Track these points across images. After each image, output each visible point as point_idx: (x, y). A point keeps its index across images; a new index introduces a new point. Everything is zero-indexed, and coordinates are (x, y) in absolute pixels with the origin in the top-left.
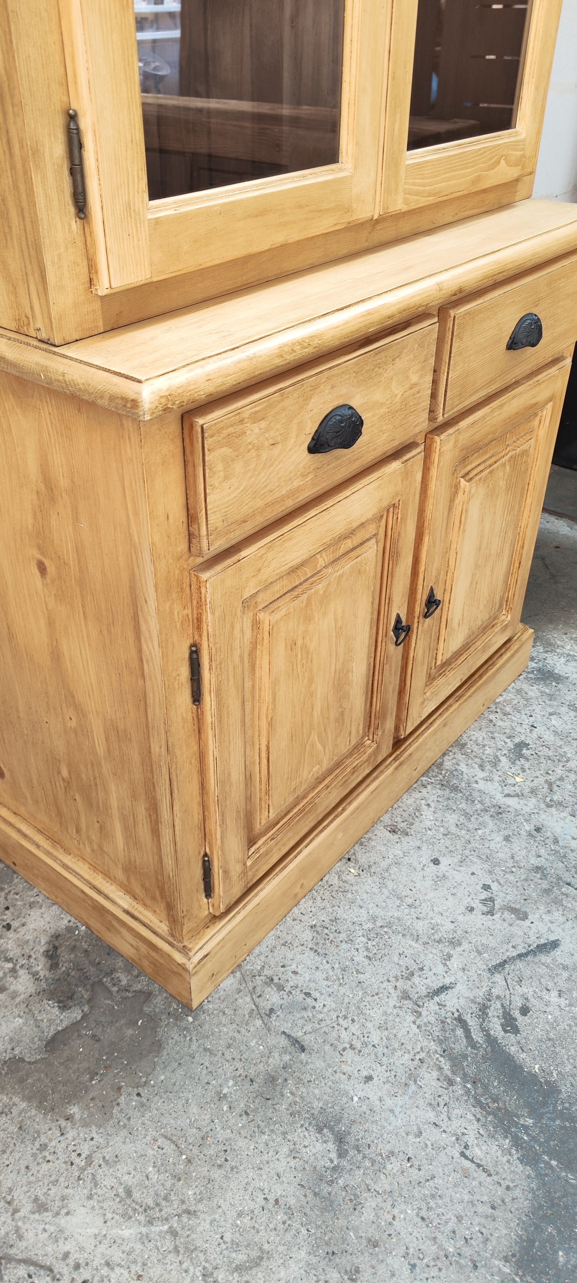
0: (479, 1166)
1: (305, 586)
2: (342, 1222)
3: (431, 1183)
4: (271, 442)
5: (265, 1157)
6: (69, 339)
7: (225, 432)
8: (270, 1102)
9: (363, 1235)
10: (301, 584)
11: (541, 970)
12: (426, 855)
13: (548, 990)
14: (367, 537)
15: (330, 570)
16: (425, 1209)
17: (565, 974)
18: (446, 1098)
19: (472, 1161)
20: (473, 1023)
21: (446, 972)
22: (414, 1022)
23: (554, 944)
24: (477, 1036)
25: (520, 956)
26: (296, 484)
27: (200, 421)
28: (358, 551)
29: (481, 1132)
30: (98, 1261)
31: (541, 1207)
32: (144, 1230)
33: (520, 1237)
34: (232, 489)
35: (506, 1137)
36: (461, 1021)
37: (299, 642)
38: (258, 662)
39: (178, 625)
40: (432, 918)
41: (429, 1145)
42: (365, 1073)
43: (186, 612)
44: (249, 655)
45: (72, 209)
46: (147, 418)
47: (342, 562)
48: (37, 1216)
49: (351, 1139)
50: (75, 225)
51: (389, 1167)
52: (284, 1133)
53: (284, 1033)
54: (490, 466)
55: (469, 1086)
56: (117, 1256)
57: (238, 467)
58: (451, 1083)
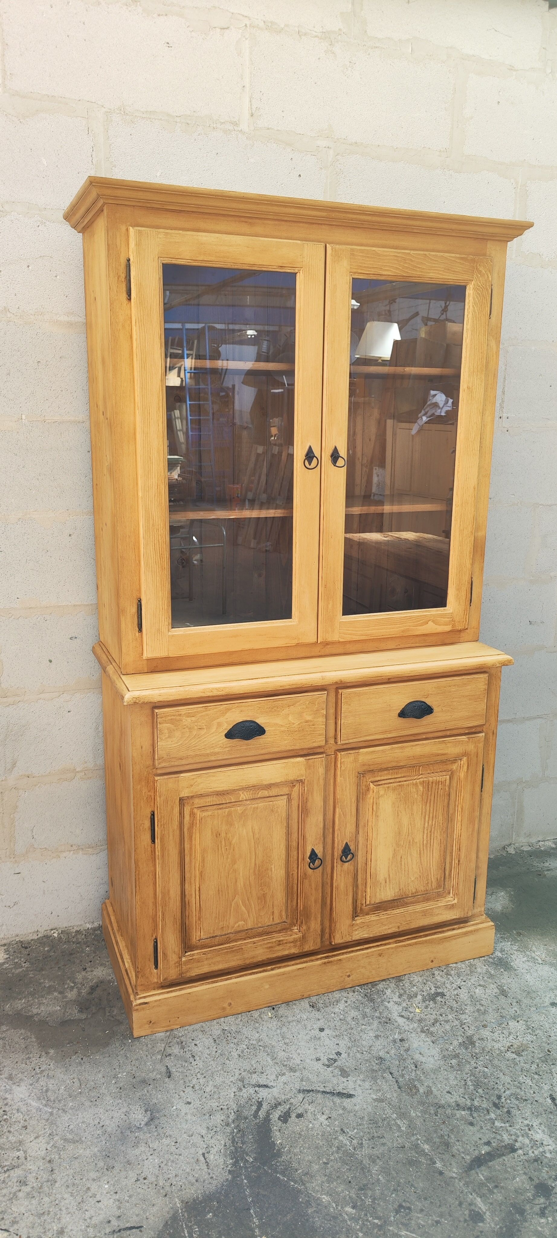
0: (206, 1162)
1: (228, 805)
2: (123, 1148)
3: (177, 1157)
4: (199, 727)
5: (113, 1108)
6: (129, 673)
7: (170, 718)
8: (135, 1089)
9: (128, 1157)
10: (226, 803)
11: (328, 1103)
12: (319, 1024)
13: (323, 1113)
14: (281, 794)
15: (248, 802)
16: (164, 1163)
17: (341, 1112)
18: (218, 1129)
19: (205, 1159)
20: (265, 1107)
21: (274, 1080)
22: (234, 1093)
23: (350, 1096)
24: (262, 1114)
25: (324, 1092)
26: (217, 750)
27: (156, 711)
28: (272, 799)
29: (222, 1151)
30: (15, 1107)
31: (220, 1193)
32: (41, 1107)
33: (198, 1198)
34: (173, 742)
35: (232, 1159)
36: (260, 1104)
37: (223, 835)
38: (194, 836)
39: (145, 798)
40: (291, 1054)
41: (191, 1143)
42: (189, 1100)
43: (150, 793)
44: (188, 829)
45: (137, 629)
46: (125, 704)
47: (258, 801)
48: (6, 1080)
49: (156, 1122)
50: (137, 634)
51: (164, 1140)
52: (129, 1104)
53: (167, 1066)
54: (400, 782)
55: (235, 1131)
56: (24, 1109)
57: (178, 734)
58: (228, 1125)
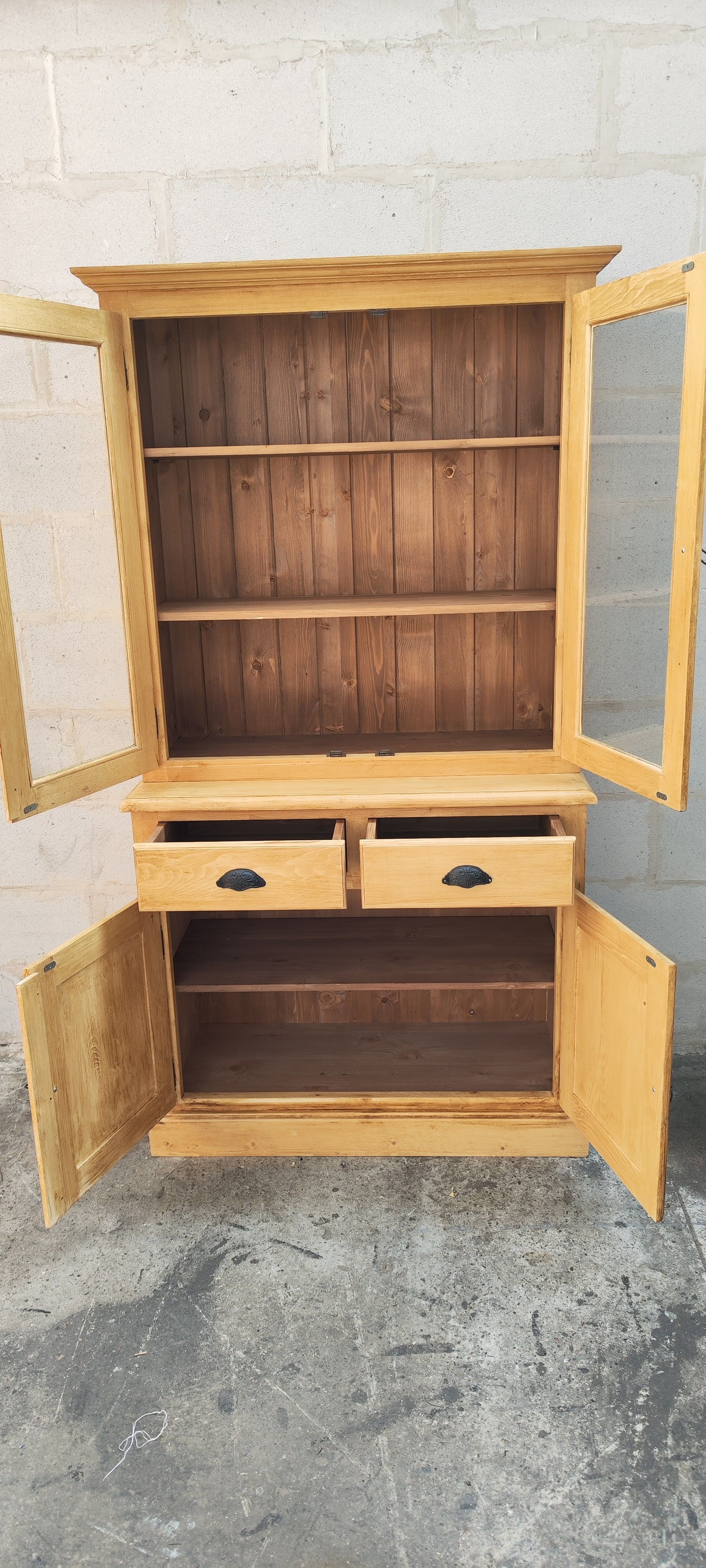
0: (140, 1277)
2: (78, 1246)
3: (118, 1266)
5: (92, 1212)
6: (150, 781)
8: (122, 1201)
9: (76, 1255)
11: (291, 1257)
12: (337, 1184)
13: (278, 1265)
16: (104, 1268)
17: (297, 1268)
18: (170, 1253)
19: (141, 1275)
20: (228, 1245)
21: (254, 1224)
22: (208, 1225)
23: (317, 1257)
24: (220, 1251)
25: (294, 1247)
29: (160, 1272)
30: (14, 1190)
31: (134, 1306)
32: (35, 1195)
33: (112, 1304)
35: (165, 1281)
36: (225, 1241)
40: (288, 1205)
41: (138, 1258)
42: (162, 1222)
48: (21, 1166)
49: (121, 1232)
51: (117, 1249)
52: (109, 1212)
53: (164, 1188)
55: (185, 1258)
56: (19, 1194)
58: (182, 1251)
